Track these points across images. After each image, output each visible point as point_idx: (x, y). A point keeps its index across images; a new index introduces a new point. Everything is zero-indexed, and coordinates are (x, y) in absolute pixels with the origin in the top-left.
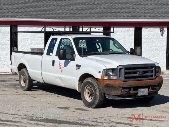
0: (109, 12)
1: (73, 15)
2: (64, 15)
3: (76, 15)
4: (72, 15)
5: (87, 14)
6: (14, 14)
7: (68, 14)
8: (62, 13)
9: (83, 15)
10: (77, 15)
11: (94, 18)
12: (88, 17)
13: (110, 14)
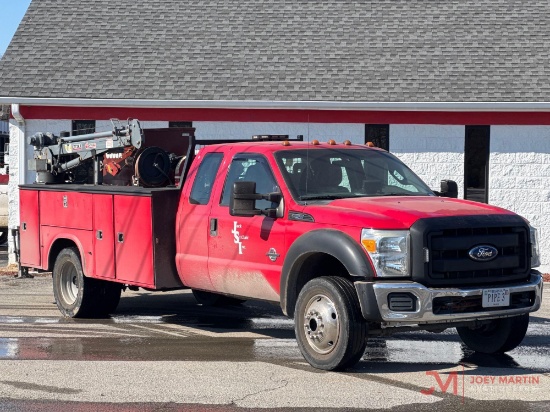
0: (486, 78)
1: (369, 88)
2: (341, 90)
3: (380, 88)
4: (364, 89)
5: (414, 86)
6: (183, 88)
7: (352, 85)
8: (335, 83)
9: (399, 90)
10: (383, 90)
11: (437, 97)
12: (418, 95)
13: (489, 84)
